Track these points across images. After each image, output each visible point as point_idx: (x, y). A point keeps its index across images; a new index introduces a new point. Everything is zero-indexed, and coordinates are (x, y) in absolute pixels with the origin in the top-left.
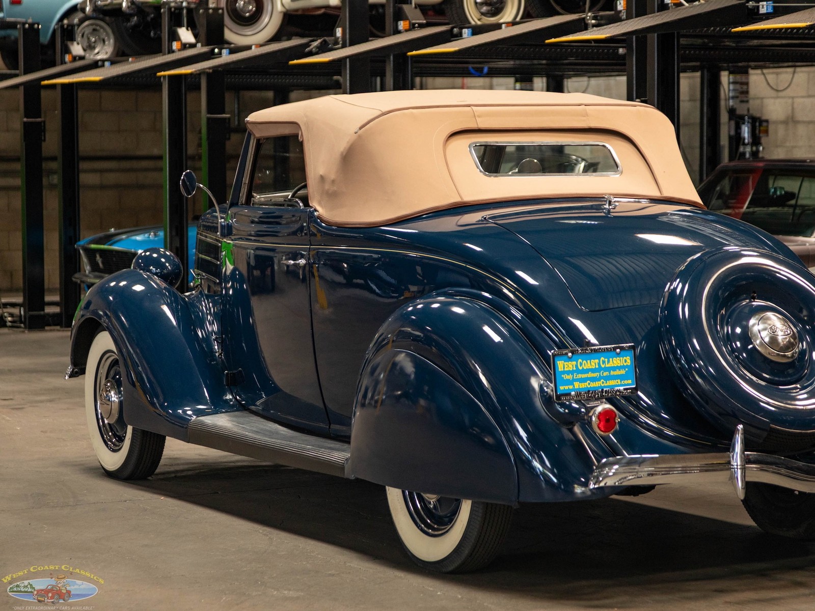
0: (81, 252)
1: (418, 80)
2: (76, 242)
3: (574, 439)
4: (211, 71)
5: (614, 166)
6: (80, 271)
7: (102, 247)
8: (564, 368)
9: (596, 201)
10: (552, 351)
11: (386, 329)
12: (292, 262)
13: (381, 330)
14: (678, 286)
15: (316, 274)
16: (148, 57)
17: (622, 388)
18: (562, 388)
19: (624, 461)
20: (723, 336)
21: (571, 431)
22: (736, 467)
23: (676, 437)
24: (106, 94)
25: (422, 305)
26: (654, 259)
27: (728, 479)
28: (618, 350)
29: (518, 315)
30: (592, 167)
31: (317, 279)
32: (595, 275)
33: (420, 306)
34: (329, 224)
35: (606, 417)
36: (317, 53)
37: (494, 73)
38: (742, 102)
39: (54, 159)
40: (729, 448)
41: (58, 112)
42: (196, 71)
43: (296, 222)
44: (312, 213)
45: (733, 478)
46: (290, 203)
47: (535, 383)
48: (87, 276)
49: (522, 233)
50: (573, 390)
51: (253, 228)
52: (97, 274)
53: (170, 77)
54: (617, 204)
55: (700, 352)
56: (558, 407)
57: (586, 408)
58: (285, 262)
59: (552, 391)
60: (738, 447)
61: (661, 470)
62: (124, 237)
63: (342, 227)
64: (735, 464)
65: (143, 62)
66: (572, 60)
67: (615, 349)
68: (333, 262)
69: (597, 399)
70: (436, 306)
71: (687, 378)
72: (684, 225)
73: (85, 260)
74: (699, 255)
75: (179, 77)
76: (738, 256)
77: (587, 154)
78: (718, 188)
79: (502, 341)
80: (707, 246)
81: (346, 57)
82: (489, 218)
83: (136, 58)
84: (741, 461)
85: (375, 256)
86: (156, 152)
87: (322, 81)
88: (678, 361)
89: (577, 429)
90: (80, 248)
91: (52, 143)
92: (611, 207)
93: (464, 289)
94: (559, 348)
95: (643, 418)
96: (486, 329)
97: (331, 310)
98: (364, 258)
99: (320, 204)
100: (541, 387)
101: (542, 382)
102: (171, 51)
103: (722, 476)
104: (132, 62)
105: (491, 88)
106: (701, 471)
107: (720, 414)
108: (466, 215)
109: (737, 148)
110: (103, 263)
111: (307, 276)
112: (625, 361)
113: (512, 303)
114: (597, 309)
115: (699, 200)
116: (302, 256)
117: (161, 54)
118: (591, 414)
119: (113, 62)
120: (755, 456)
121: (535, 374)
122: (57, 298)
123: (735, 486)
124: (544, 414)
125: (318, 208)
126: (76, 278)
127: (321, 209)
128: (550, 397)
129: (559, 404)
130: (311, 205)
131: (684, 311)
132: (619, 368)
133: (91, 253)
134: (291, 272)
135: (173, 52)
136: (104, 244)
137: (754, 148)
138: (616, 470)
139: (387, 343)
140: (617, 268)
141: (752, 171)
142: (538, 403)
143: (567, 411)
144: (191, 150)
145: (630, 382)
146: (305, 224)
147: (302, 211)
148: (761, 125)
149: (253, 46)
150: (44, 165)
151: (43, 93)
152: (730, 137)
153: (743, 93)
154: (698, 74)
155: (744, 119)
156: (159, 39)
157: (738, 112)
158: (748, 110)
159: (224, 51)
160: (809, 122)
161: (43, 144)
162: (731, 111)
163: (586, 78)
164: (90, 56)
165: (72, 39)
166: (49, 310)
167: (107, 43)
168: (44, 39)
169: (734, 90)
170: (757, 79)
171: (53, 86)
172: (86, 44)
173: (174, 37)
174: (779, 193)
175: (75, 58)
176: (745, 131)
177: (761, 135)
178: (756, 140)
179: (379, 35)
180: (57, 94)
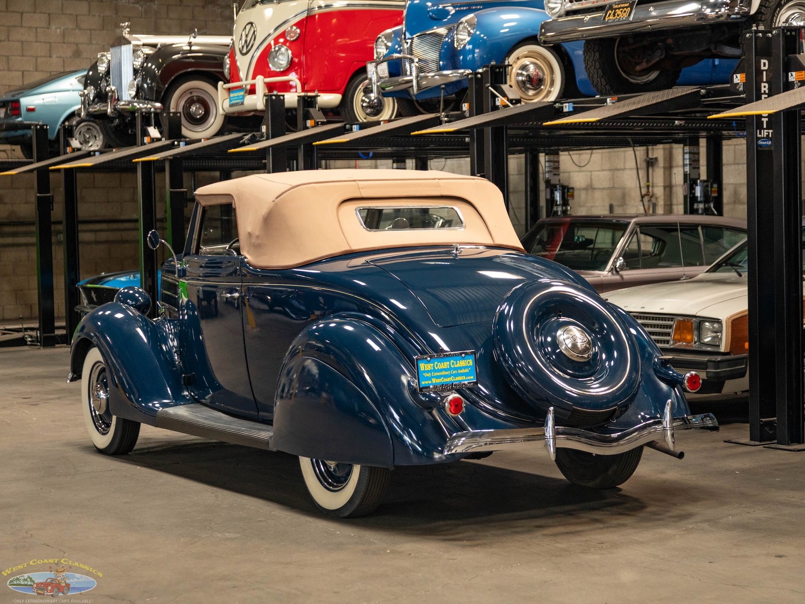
0: (81, 290)
1: (323, 162)
2: (77, 283)
3: (433, 419)
4: (172, 158)
5: (460, 223)
6: (80, 304)
7: (96, 286)
8: (425, 368)
9: (447, 248)
10: (416, 357)
11: (297, 342)
12: (229, 295)
13: (294, 343)
14: (506, 308)
15: (247, 304)
16: (127, 148)
17: (466, 382)
18: (424, 383)
19: (469, 435)
20: (538, 343)
21: (431, 413)
22: (549, 437)
23: (506, 416)
24: (99, 176)
25: (323, 325)
26: (489, 288)
27: (543, 446)
28: (463, 355)
29: (392, 331)
30: (448, 223)
31: (248, 307)
32: (447, 301)
33: (321, 326)
34: (255, 267)
35: (456, 403)
36: (248, 144)
37: (377, 157)
38: (555, 175)
39: (60, 223)
40: (543, 424)
41: (62, 189)
42: (160, 158)
43: (232, 266)
44: (243, 259)
45: (547, 445)
46: (229, 253)
47: (404, 379)
48: (85, 307)
49: (395, 272)
50: (431, 384)
51: (201, 271)
52: (92, 305)
53: (143, 162)
54: (462, 250)
55: (522, 355)
56: (421, 397)
57: (441, 397)
58: (224, 295)
59: (417, 385)
60: (550, 423)
61: (495, 440)
62: (111, 278)
63: (264, 269)
64: (549, 435)
65: (122, 152)
66: (432, 146)
67: (461, 354)
68: (260, 295)
69: (448, 391)
70: (333, 325)
71: (513, 374)
72: (512, 264)
73: (83, 295)
74: (521, 285)
75: (149, 162)
76: (548, 286)
77: (445, 214)
78: (538, 237)
79: (380, 350)
80: (528, 279)
81: (269, 147)
82: (371, 261)
83: (118, 149)
84: (552, 433)
85: (290, 290)
86: (135, 216)
87: (253, 163)
88: (507, 362)
89: (435, 412)
90: (79, 287)
91: (58, 211)
92: (457, 252)
93: (353, 313)
94: (421, 354)
95: (483, 404)
96: (369, 341)
97: (258, 329)
98: (281, 291)
99: (248, 253)
100: (409, 382)
101: (409, 379)
102: (143, 144)
103: (539, 444)
104: (115, 152)
105: (376, 167)
106: (524, 441)
107: (537, 399)
108: (353, 260)
109: (552, 207)
110: (96, 298)
111: (240, 305)
112: (469, 362)
113: (388, 322)
114: (449, 325)
115: (521, 246)
116: (236, 291)
117: (136, 146)
118: (444, 401)
119: (101, 152)
120: (563, 429)
121: (404, 373)
122: (63, 324)
123: (548, 451)
124: (411, 402)
125: (247, 256)
126: (77, 309)
127: (249, 257)
128: (415, 390)
129: (421, 394)
130: (242, 254)
131: (510, 326)
132: (465, 368)
133: (88, 291)
134: (229, 302)
135: (145, 144)
136: (97, 284)
137: (564, 208)
138: (463, 441)
139: (299, 352)
140: (463, 295)
141: (561, 224)
142: (407, 394)
143: (427, 399)
144: (159, 215)
145: (472, 377)
146: (238, 268)
147: (235, 258)
148: (568, 191)
149: (202, 140)
150: (53, 227)
151: (51, 175)
152: (547, 200)
153: (555, 168)
154: (523, 155)
155: (556, 187)
156: (134, 135)
157: (552, 182)
158: (559, 181)
159: (182, 143)
160: (603, 189)
161: (52, 212)
162: (548, 182)
163: (443, 160)
164: (86, 148)
165: (72, 136)
166: (58, 332)
167: (97, 138)
168: (52, 136)
169: (549, 167)
170: (566, 159)
171: (59, 170)
172: (82, 140)
173: (145, 133)
174: (581, 240)
175: (74, 150)
176: (558, 196)
177: (569, 198)
178: (565, 203)
179: (294, 130)
180: (62, 176)
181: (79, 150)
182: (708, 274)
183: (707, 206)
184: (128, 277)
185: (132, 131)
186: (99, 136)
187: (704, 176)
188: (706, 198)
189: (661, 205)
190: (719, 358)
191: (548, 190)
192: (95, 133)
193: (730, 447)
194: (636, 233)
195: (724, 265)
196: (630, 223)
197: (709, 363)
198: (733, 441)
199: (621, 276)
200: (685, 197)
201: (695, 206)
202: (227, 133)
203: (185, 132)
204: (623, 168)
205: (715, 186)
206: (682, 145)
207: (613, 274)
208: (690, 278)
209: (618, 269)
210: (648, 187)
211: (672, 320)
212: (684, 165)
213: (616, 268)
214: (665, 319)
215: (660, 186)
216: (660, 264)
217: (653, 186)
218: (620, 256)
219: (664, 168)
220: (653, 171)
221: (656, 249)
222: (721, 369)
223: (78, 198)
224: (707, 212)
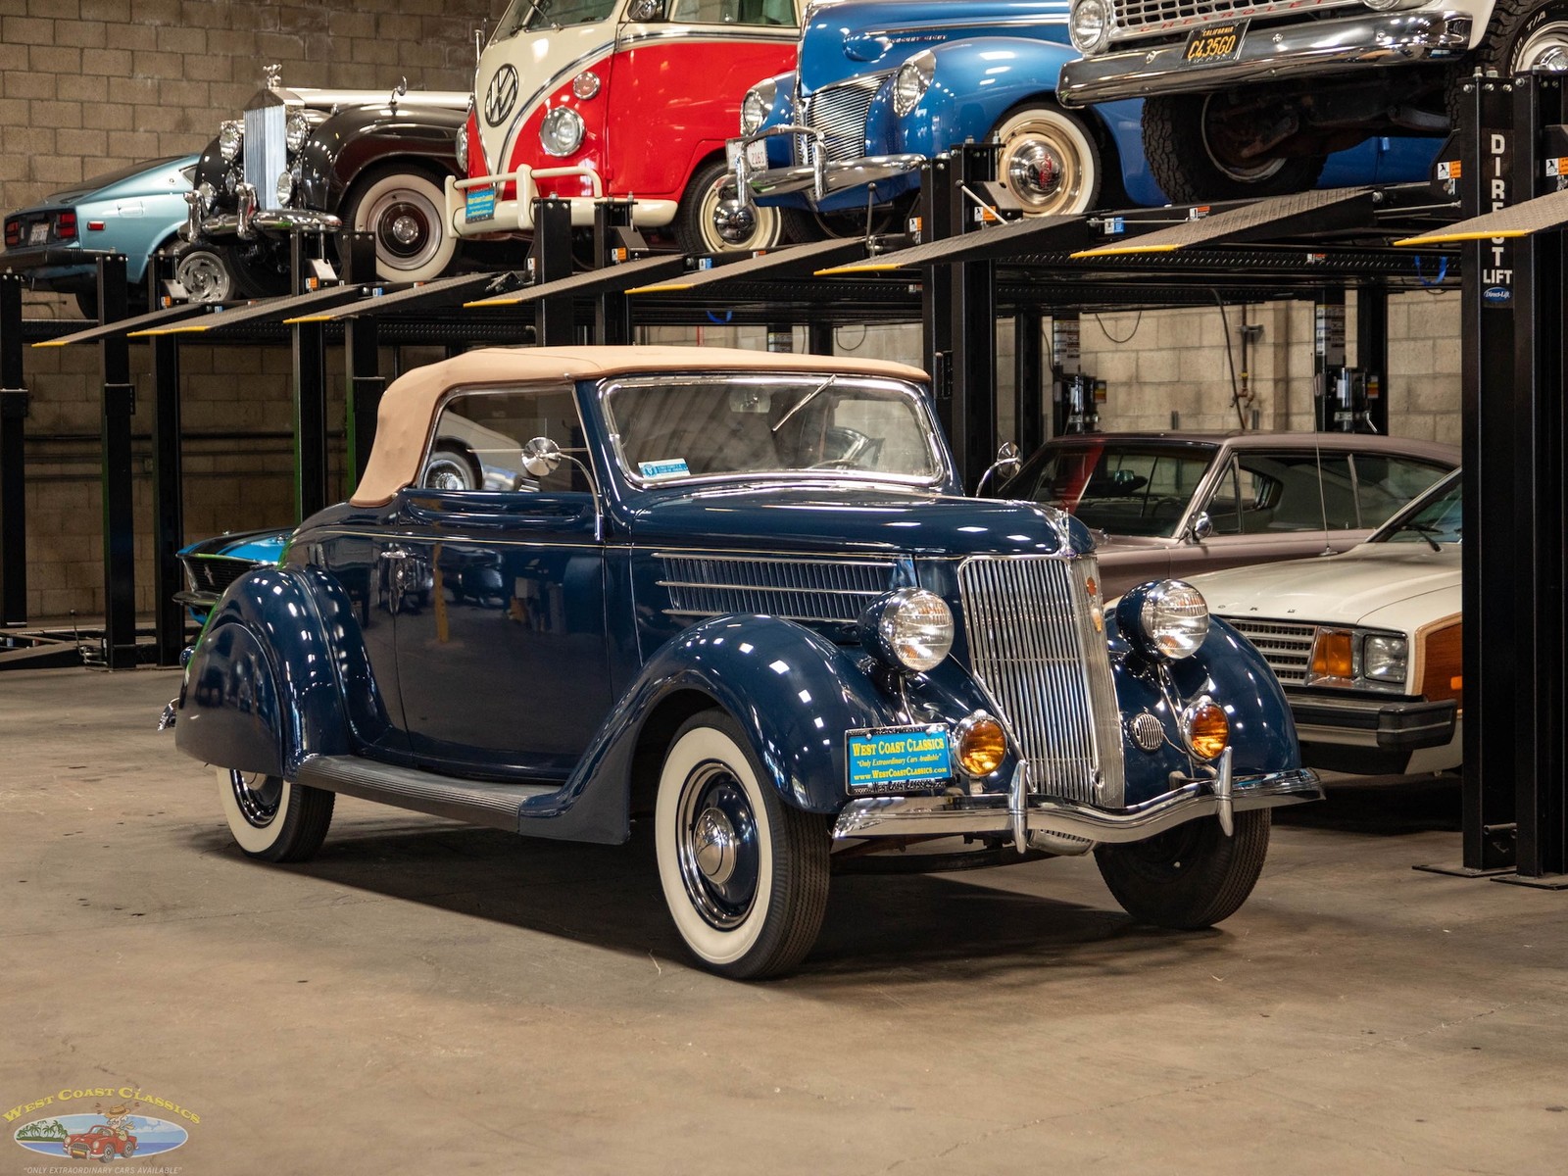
0: (185, 563)
1: (638, 331)
2: (177, 549)
4: (357, 317)
6: (183, 589)
7: (213, 556)
16: (274, 299)
24: (221, 352)
36: (501, 293)
37: (740, 320)
38: (1071, 357)
39: (147, 437)
41: (152, 375)
42: (337, 318)
48: (193, 596)
52: (206, 592)
53: (302, 324)
62: (242, 542)
65: (264, 306)
66: (845, 301)
73: (189, 573)
75: (316, 323)
81: (542, 297)
83: (257, 301)
86: (288, 428)
87: (509, 332)
90: (182, 558)
91: (144, 414)
104: (251, 307)
105: (734, 342)
109: (1065, 418)
110: (213, 577)
117: (291, 295)
119: (226, 306)
122: (152, 625)
126: (179, 597)
133: (198, 565)
135: (307, 291)
136: (215, 553)
137: (1088, 419)
141: (1087, 449)
144: (333, 425)
148: (1095, 388)
149: (415, 284)
150: (134, 446)
151: (132, 350)
152: (1055, 404)
153: (1072, 345)
154: (1013, 320)
155: (1074, 380)
156: (287, 276)
157: (1066, 371)
158: (1079, 368)
159: (376, 291)
160: (1160, 384)
161: (132, 416)
162: (1057, 370)
163: (862, 327)
164: (197, 299)
165: (171, 276)
166: (141, 641)
167: (219, 282)
168: (134, 276)
169: (1059, 341)
170: (1090, 326)
171: (145, 339)
172: (191, 284)
173: (308, 271)
174: (1126, 478)
175: (174, 302)
176: (1076, 396)
177: (1097, 401)
178: (1090, 408)
179: (586, 267)
180: (151, 352)
181: (184, 301)
182: (1373, 544)
183: (1358, 416)
184: (273, 541)
185: (283, 268)
186: (223, 276)
187: (1352, 362)
188: (1358, 402)
189: (1268, 416)
190: (1402, 707)
191: (1058, 385)
192: (215, 272)
193: (1428, 880)
194: (1232, 466)
195: (1404, 528)
196: (1220, 447)
197: (1382, 716)
198: (1431, 866)
199: (1204, 548)
200: (1318, 400)
201: (1337, 417)
202: (461, 273)
203: (382, 269)
204: (1197, 345)
205: (1375, 379)
206: (1312, 304)
207: (1188, 543)
208: (1339, 553)
209: (1198, 535)
210: (1245, 380)
211: (1311, 632)
212: (1317, 340)
213: (1194, 532)
214: (1297, 632)
215: (1268, 380)
216: (1272, 525)
217: (1254, 380)
218: (1201, 509)
219: (1276, 345)
220: (1255, 351)
221: (1264, 497)
222: (1406, 727)
223: (181, 391)
224: (1358, 427)
